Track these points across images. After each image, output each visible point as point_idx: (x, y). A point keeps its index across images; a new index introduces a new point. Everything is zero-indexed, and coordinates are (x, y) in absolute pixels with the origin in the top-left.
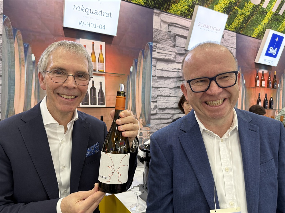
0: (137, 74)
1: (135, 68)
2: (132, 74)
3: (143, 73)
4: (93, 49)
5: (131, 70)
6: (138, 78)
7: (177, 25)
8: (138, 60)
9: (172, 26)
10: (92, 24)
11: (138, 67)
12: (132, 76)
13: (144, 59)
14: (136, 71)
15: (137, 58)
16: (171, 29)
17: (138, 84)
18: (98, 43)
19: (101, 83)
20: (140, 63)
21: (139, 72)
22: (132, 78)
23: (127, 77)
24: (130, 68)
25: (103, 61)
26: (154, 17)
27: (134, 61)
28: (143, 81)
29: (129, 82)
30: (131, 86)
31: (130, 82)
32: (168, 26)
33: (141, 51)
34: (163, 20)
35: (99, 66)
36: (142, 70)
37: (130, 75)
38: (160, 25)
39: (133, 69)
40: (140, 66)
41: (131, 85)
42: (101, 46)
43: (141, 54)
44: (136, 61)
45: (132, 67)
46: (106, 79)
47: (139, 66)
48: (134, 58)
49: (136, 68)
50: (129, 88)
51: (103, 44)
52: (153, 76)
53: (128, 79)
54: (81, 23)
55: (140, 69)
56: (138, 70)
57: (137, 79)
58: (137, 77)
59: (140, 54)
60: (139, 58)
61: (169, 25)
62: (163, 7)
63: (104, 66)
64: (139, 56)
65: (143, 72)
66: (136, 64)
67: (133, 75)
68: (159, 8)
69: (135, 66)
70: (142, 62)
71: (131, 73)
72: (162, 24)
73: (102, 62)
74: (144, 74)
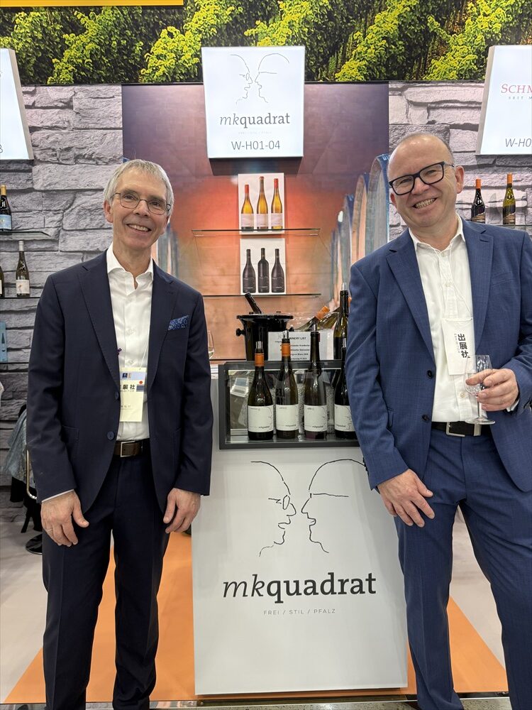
0: (354, 225)
1: (348, 215)
2: (342, 227)
3: (366, 222)
4: (262, 190)
5: (340, 218)
6: (356, 234)
7: (451, 104)
8: (354, 197)
9: (438, 108)
10: (256, 144)
11: (355, 211)
12: (342, 231)
13: (370, 193)
14: (351, 221)
15: (354, 193)
16: (436, 117)
17: (355, 246)
18: (270, 177)
19: (277, 251)
20: (361, 201)
21: (359, 220)
22: (343, 234)
23: (332, 234)
24: (338, 214)
25: (280, 208)
26: (391, 98)
27: (346, 199)
28: (368, 239)
29: (335, 244)
30: (341, 253)
31: (337, 245)
32: (426, 111)
33: (362, 177)
34: (414, 101)
35: (272, 219)
36: (365, 216)
37: (338, 229)
38: (407, 113)
39: (345, 216)
40: (359, 209)
41: (341, 249)
42: (276, 181)
43: (362, 182)
44: (351, 200)
45: (341, 213)
46: (287, 242)
47: (357, 209)
48: (346, 195)
49: (351, 215)
50: (335, 256)
51: (280, 176)
52: (391, 226)
53: (334, 238)
54: (236, 146)
55: (360, 215)
56: (355, 217)
57: (353, 237)
58: (354, 232)
59: (359, 183)
60: (357, 193)
61: (429, 109)
62: (410, 72)
63: (282, 219)
64: (358, 187)
65: (367, 219)
66: (351, 205)
67: (344, 229)
68: (400, 78)
69: (348, 211)
70: (365, 199)
71: (339, 225)
72: (411, 110)
73: (278, 211)
74: (369, 224)
